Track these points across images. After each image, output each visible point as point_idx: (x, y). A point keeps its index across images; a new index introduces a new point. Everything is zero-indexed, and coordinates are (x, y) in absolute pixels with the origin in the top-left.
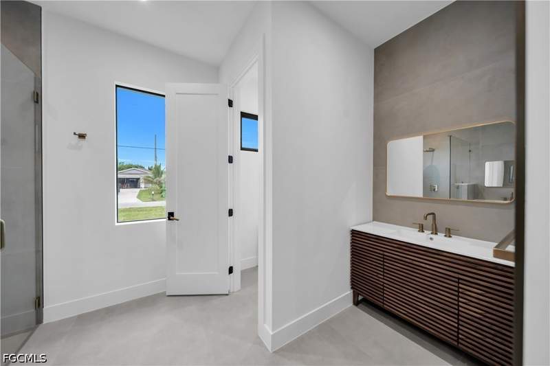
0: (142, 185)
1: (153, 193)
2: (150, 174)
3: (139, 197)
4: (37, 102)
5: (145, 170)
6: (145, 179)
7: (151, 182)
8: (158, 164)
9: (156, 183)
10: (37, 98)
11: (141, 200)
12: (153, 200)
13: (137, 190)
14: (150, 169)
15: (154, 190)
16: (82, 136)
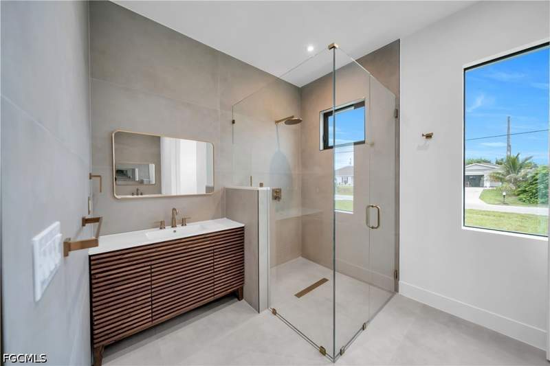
0: (487, 184)
1: (504, 194)
2: (500, 170)
3: (482, 197)
4: (397, 117)
5: (493, 164)
6: (490, 176)
7: (501, 180)
8: (514, 155)
9: (509, 181)
10: (397, 114)
11: (486, 202)
12: (505, 204)
13: (480, 190)
14: (498, 163)
15: (505, 191)
16: (429, 136)
